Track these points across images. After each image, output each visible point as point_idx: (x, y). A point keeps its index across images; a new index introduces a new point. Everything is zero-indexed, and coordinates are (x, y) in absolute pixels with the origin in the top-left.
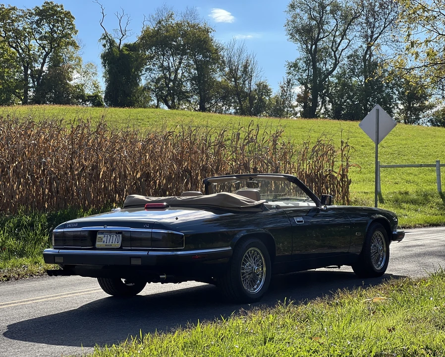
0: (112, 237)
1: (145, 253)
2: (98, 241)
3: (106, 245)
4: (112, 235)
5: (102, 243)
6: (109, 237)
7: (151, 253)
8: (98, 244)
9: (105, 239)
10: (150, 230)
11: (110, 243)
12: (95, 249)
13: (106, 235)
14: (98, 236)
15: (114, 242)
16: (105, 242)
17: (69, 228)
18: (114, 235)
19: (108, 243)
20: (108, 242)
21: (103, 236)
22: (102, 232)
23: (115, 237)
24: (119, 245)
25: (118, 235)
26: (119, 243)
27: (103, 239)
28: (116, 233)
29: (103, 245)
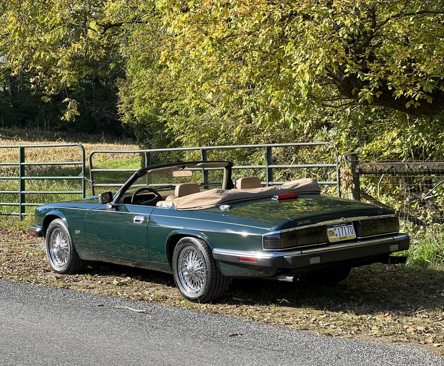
0: (343, 229)
2: (330, 235)
3: (340, 238)
4: (343, 227)
5: (335, 237)
6: (340, 230)
8: (332, 239)
9: (336, 232)
11: (344, 235)
12: (329, 244)
13: (337, 228)
14: (328, 230)
15: (347, 233)
16: (338, 235)
19: (342, 236)
20: (341, 234)
21: (333, 229)
23: (346, 229)
24: (354, 236)
25: (349, 226)
26: (354, 234)
27: (335, 233)
28: (346, 223)
29: (337, 239)
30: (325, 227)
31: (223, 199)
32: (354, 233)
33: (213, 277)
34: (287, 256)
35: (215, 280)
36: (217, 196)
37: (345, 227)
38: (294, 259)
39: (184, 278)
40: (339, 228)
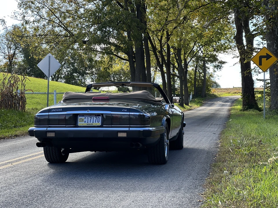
0: (92, 119)
1: (127, 129)
2: (80, 121)
3: (87, 124)
4: (92, 117)
5: (83, 123)
6: (90, 118)
7: (131, 129)
8: (80, 123)
9: (86, 120)
10: (128, 113)
11: (92, 123)
12: (77, 126)
13: (87, 117)
14: (79, 118)
15: (94, 121)
16: (87, 121)
17: (54, 112)
18: (94, 117)
19: (89, 123)
20: (89, 121)
21: (84, 117)
22: (83, 115)
23: (95, 118)
24: (99, 124)
25: (98, 117)
26: (100, 122)
27: (84, 120)
28: (96, 115)
29: (85, 124)
30: (76, 115)
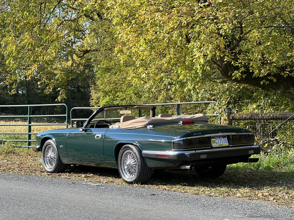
2: (213, 143)
3: (219, 145)
4: (221, 139)
5: (216, 144)
8: (214, 145)
12: (212, 148)
13: (217, 139)
14: (212, 140)
15: (223, 142)
16: (218, 143)
17: (195, 136)
19: (220, 144)
20: (220, 143)
21: (215, 139)
23: (223, 140)
25: (224, 138)
27: (216, 142)
28: (222, 137)
29: (217, 145)
30: (210, 138)
31: (149, 122)
32: (227, 143)
33: (142, 168)
34: (187, 153)
35: (143, 170)
36: (146, 120)
37: (222, 138)
38: (191, 155)
39: (125, 170)
40: (219, 139)
